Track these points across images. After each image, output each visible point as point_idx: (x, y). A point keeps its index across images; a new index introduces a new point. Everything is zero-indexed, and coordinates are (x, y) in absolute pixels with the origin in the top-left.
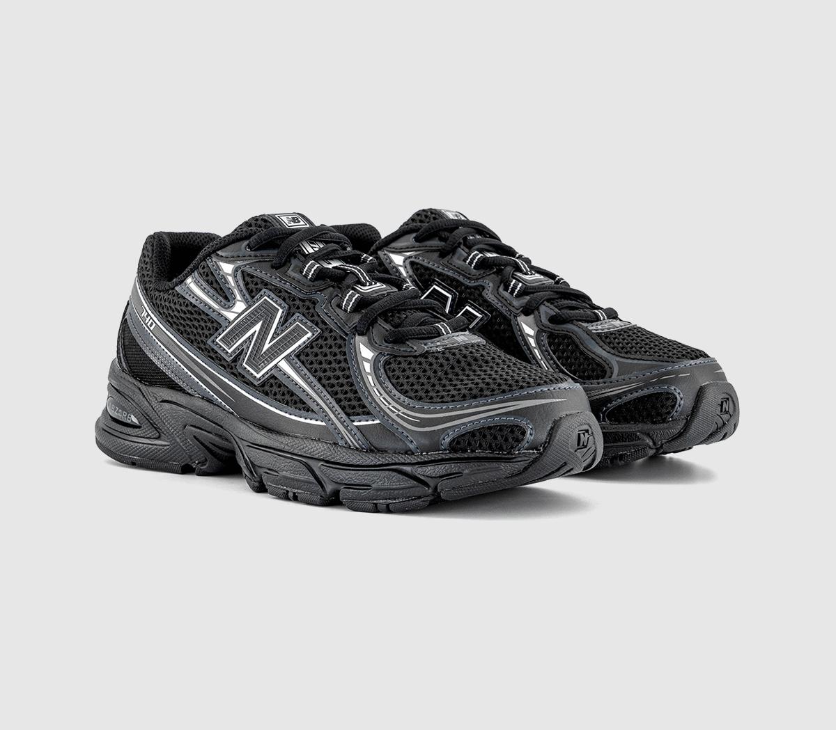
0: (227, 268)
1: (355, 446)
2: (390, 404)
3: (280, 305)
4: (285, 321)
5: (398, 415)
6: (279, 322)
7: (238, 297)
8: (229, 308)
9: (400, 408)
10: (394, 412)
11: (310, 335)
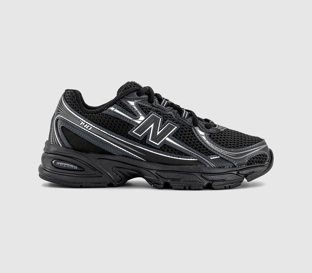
0: (132, 103)
1: (213, 166)
2: (221, 150)
3: (160, 117)
4: (163, 123)
5: (226, 154)
6: (161, 123)
7: (141, 115)
8: (137, 119)
9: (226, 151)
10: (224, 153)
11: (176, 127)
